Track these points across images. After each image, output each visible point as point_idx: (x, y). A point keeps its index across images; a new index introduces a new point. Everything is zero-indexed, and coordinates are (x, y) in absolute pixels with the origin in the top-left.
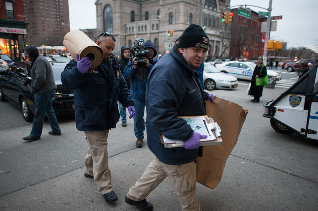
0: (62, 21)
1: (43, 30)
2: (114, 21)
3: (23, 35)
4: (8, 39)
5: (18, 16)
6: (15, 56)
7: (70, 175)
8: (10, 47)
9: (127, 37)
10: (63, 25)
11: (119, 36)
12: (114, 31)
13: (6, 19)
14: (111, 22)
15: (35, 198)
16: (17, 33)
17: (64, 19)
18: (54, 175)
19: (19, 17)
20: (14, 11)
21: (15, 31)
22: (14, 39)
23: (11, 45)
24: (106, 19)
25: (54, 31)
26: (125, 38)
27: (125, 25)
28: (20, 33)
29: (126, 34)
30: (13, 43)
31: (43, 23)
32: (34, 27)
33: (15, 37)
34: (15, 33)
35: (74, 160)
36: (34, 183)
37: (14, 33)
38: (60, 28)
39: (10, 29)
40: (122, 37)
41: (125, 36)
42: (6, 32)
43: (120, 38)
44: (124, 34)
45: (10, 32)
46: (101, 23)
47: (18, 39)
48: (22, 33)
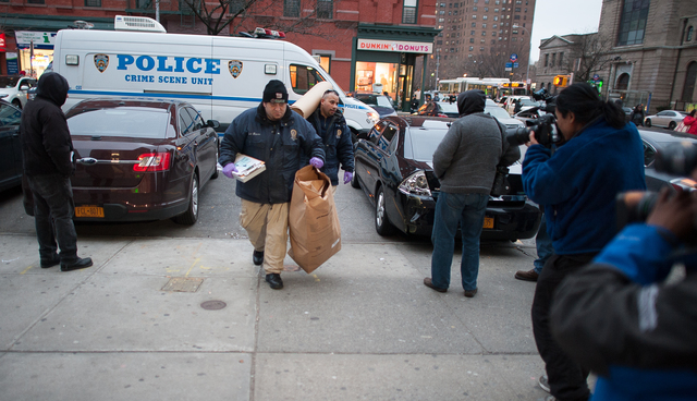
0: (517, 18)
1: (472, 41)
2: (651, 11)
3: (425, 55)
4: (397, 65)
5: (423, 16)
6: (403, 99)
7: (407, 361)
8: (398, 81)
9: (684, 54)
10: (516, 29)
11: (660, 52)
12: (647, 38)
13: (401, 25)
14: (644, 13)
15: (334, 377)
16: (415, 51)
17: (522, 14)
18: (379, 350)
19: (424, 19)
20: (416, 8)
21: (412, 48)
22: (406, 64)
23: (399, 76)
24: (629, 8)
25: (494, 42)
26: (679, 57)
27: (686, 21)
28: (419, 51)
29: (685, 45)
30: (404, 73)
31: (473, 25)
32: (454, 35)
33: (409, 59)
34: (412, 51)
35: (427, 334)
36: (342, 350)
37: (409, 51)
38: (509, 34)
39: (404, 43)
40: (669, 55)
41: (680, 50)
42: (395, 50)
43: (662, 58)
44: (679, 47)
45: (403, 51)
46: (613, 19)
47: (413, 64)
48: (424, 52)
